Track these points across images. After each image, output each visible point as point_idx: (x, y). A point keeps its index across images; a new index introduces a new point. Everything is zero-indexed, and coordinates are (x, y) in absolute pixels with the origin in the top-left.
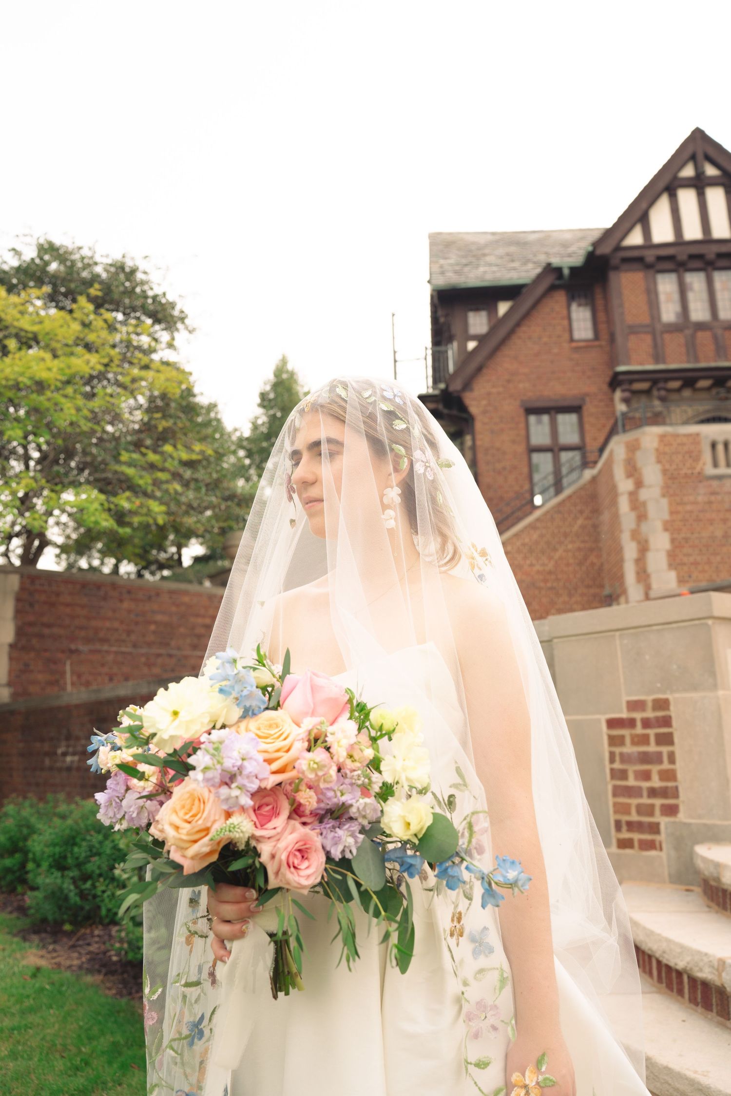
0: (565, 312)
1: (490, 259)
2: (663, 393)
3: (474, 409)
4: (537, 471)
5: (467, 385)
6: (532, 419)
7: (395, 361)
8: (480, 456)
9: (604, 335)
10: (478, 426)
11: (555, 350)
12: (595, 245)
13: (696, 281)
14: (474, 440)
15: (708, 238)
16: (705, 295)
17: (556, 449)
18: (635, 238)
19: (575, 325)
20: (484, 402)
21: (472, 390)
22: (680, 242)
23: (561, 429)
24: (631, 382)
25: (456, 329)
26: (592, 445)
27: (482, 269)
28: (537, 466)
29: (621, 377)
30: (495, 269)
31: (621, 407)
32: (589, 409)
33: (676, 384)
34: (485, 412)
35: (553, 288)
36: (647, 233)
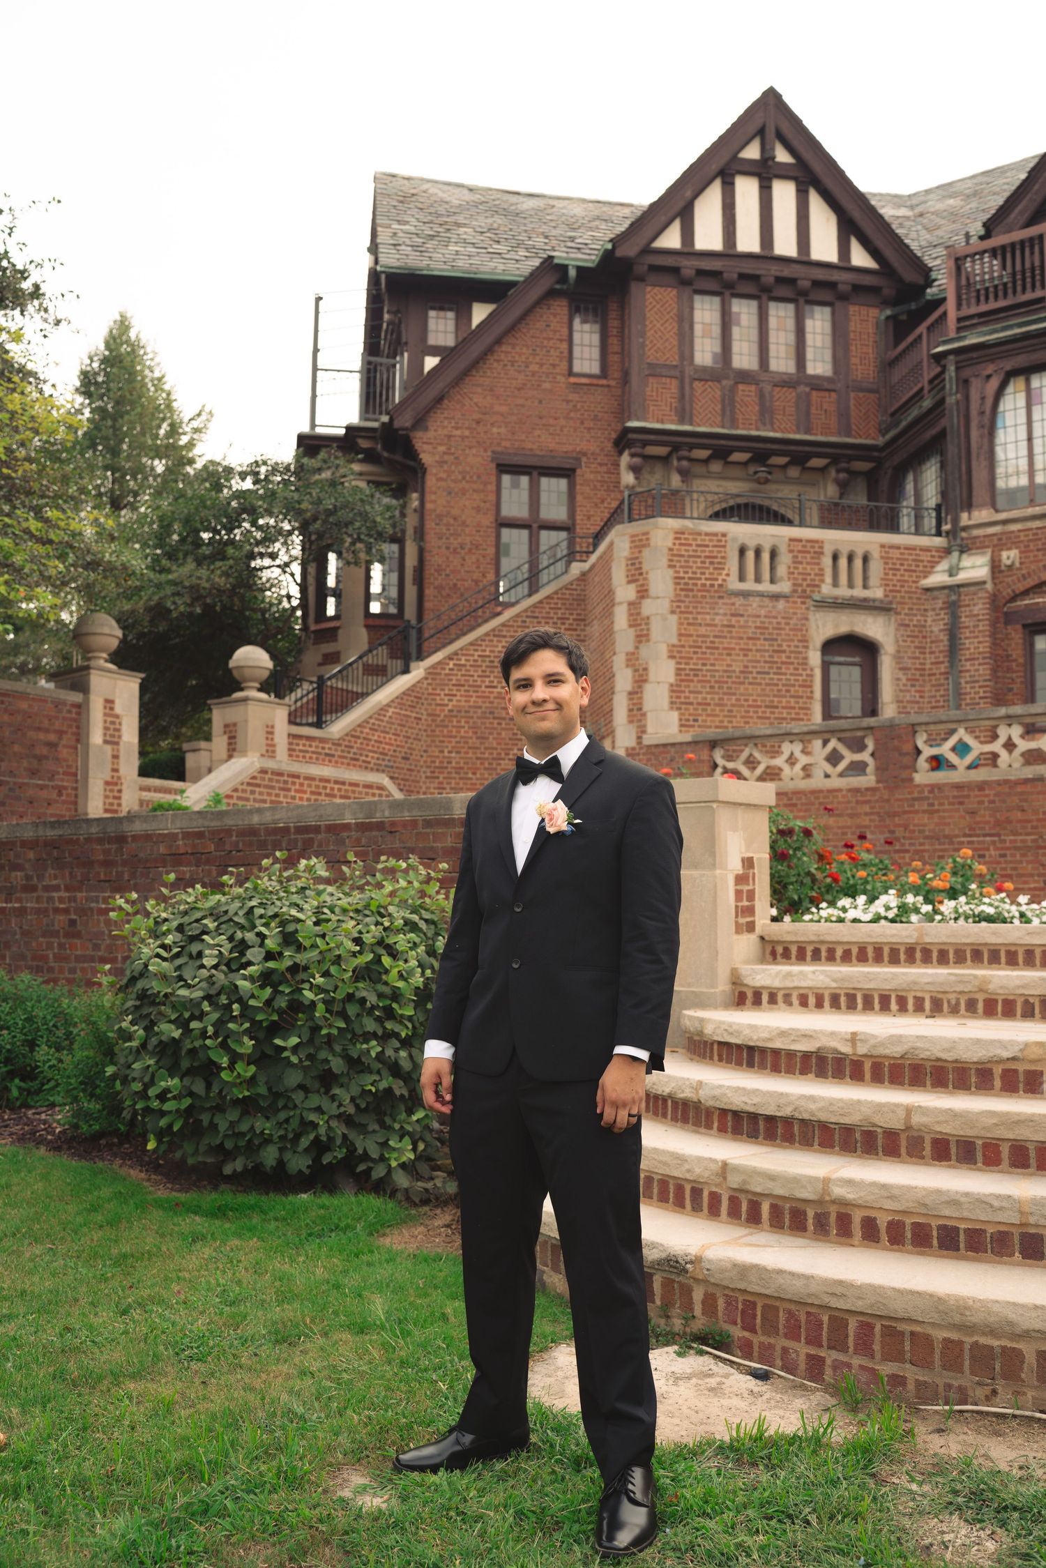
0: (565, 331)
2: (685, 463)
3: (426, 458)
4: (507, 554)
5: (420, 422)
6: (506, 479)
7: (315, 369)
8: (430, 524)
9: (615, 372)
10: (430, 481)
11: (547, 386)
12: (616, 241)
13: (745, 311)
14: (422, 499)
15: (766, 253)
16: (754, 334)
17: (535, 526)
18: (671, 239)
19: (577, 351)
20: (442, 449)
21: (426, 429)
22: (730, 253)
23: (544, 498)
24: (645, 444)
25: (409, 334)
26: (586, 527)
27: (452, 248)
28: (507, 546)
29: (631, 436)
30: (471, 249)
31: (628, 478)
32: (585, 473)
33: (704, 454)
34: (441, 463)
35: (551, 294)
36: (688, 234)
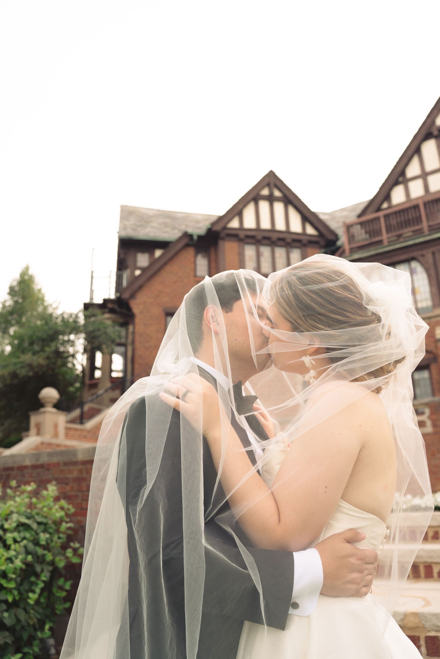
0: (192, 260)
1: (154, 224)
3: (135, 310)
5: (133, 296)
7: (92, 277)
8: (137, 338)
10: (137, 320)
11: (186, 281)
12: (213, 224)
13: (266, 251)
14: (134, 328)
15: (273, 229)
16: (270, 259)
18: (234, 224)
19: (198, 268)
20: (142, 307)
21: (135, 299)
22: (258, 229)
25: (130, 262)
27: (148, 230)
30: (156, 230)
34: (142, 312)
35: (187, 246)
36: (241, 222)
